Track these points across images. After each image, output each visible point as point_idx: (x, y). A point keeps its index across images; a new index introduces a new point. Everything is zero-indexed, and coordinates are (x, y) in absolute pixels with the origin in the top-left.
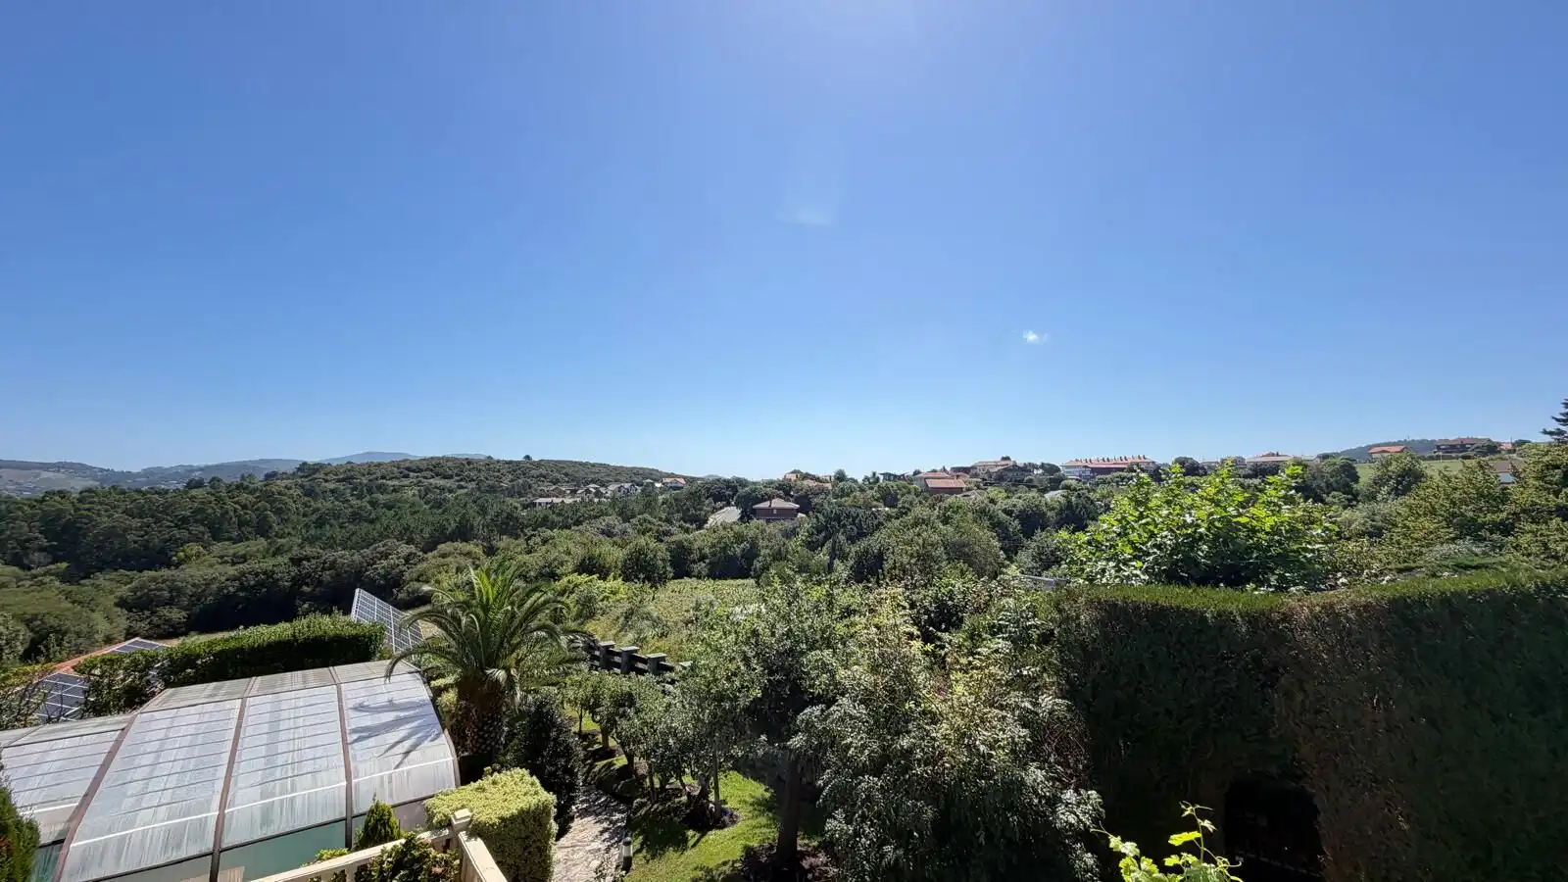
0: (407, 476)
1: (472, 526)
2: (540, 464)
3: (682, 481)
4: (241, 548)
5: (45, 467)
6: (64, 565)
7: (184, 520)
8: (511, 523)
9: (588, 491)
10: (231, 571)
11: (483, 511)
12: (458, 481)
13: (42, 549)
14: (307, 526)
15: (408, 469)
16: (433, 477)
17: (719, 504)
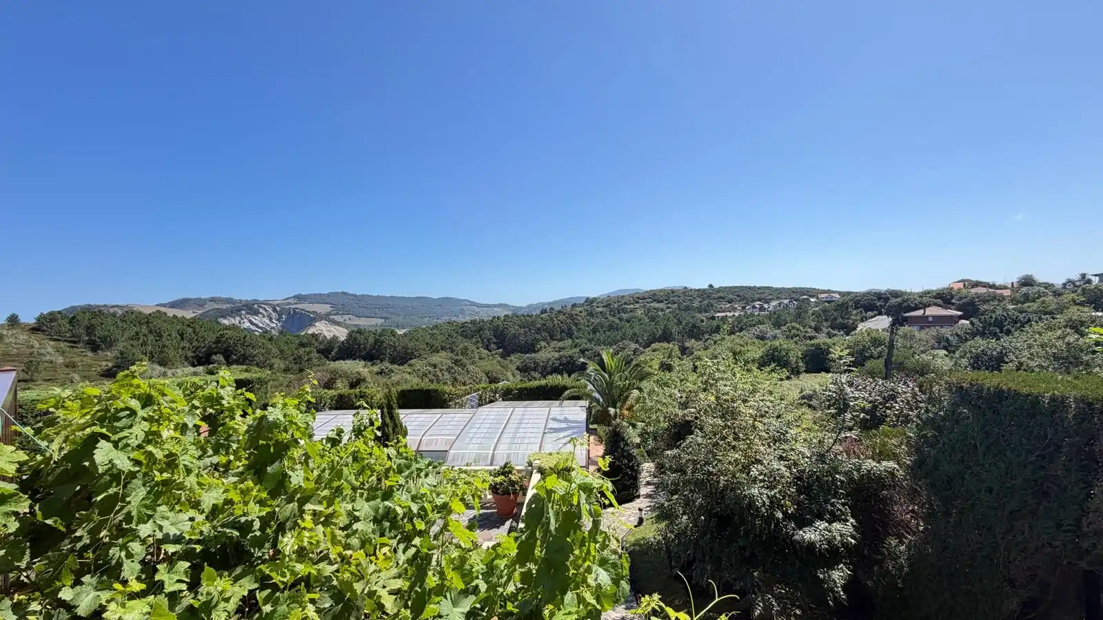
0: (638, 302)
1: (671, 333)
2: (719, 290)
3: (837, 296)
4: (560, 344)
5: (488, 306)
6: (501, 350)
7: (539, 329)
8: (695, 331)
9: (754, 307)
10: (557, 355)
11: (680, 323)
12: (667, 304)
13: (494, 343)
14: (589, 333)
15: (638, 298)
16: (652, 302)
17: (870, 313)
